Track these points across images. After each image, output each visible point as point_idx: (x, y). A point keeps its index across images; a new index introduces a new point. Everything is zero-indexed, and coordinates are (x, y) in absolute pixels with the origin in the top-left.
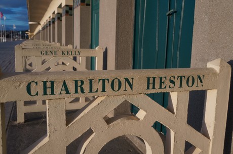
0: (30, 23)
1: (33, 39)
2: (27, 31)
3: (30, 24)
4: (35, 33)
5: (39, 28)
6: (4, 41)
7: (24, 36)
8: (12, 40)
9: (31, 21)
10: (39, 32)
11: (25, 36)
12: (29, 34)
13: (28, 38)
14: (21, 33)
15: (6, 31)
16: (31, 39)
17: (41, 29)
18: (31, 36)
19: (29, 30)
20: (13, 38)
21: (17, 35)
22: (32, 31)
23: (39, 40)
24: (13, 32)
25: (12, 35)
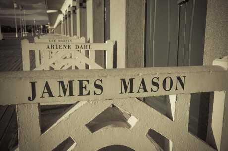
1: (53, 33)
2: (47, 25)
4: (55, 26)
6: (24, 35)
7: (45, 31)
8: (32, 34)
10: (60, 24)
12: (49, 27)
13: (48, 32)
14: (41, 27)
16: (51, 33)
17: (62, 19)
18: (51, 30)
19: (49, 24)
20: (34, 32)
21: (38, 29)
22: (52, 24)
24: (33, 27)
25: (32, 29)
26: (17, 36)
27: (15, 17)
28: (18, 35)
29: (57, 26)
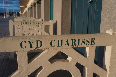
1: (23, 16)
2: (20, 12)
4: (24, 13)
5: (26, 9)
6: (8, 17)
8: (12, 16)
11: (19, 15)
13: (20, 16)
14: (17, 13)
15: (9, 12)
16: (22, 16)
18: (22, 14)
19: (21, 11)
20: (13, 15)
21: (15, 14)
23: (26, 16)
24: (13, 13)
25: (12, 14)
26: (4, 17)
27: (4, 8)
28: (5, 17)
29: (25, 13)
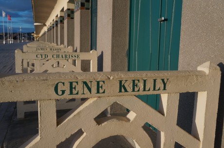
0: (35, 24)
2: (33, 33)
3: (36, 26)
4: (40, 35)
5: (45, 29)
8: (18, 41)
9: (36, 22)
10: (45, 34)
11: (31, 38)
12: (35, 36)
13: (33, 40)
15: (13, 33)
16: (37, 41)
18: (37, 38)
19: (35, 32)
20: (19, 39)
21: (24, 37)
22: (38, 33)
23: (45, 41)
24: (19, 34)
25: (18, 37)
26: (4, 43)
27: (3, 24)
28: (5, 41)
29: (43, 35)
